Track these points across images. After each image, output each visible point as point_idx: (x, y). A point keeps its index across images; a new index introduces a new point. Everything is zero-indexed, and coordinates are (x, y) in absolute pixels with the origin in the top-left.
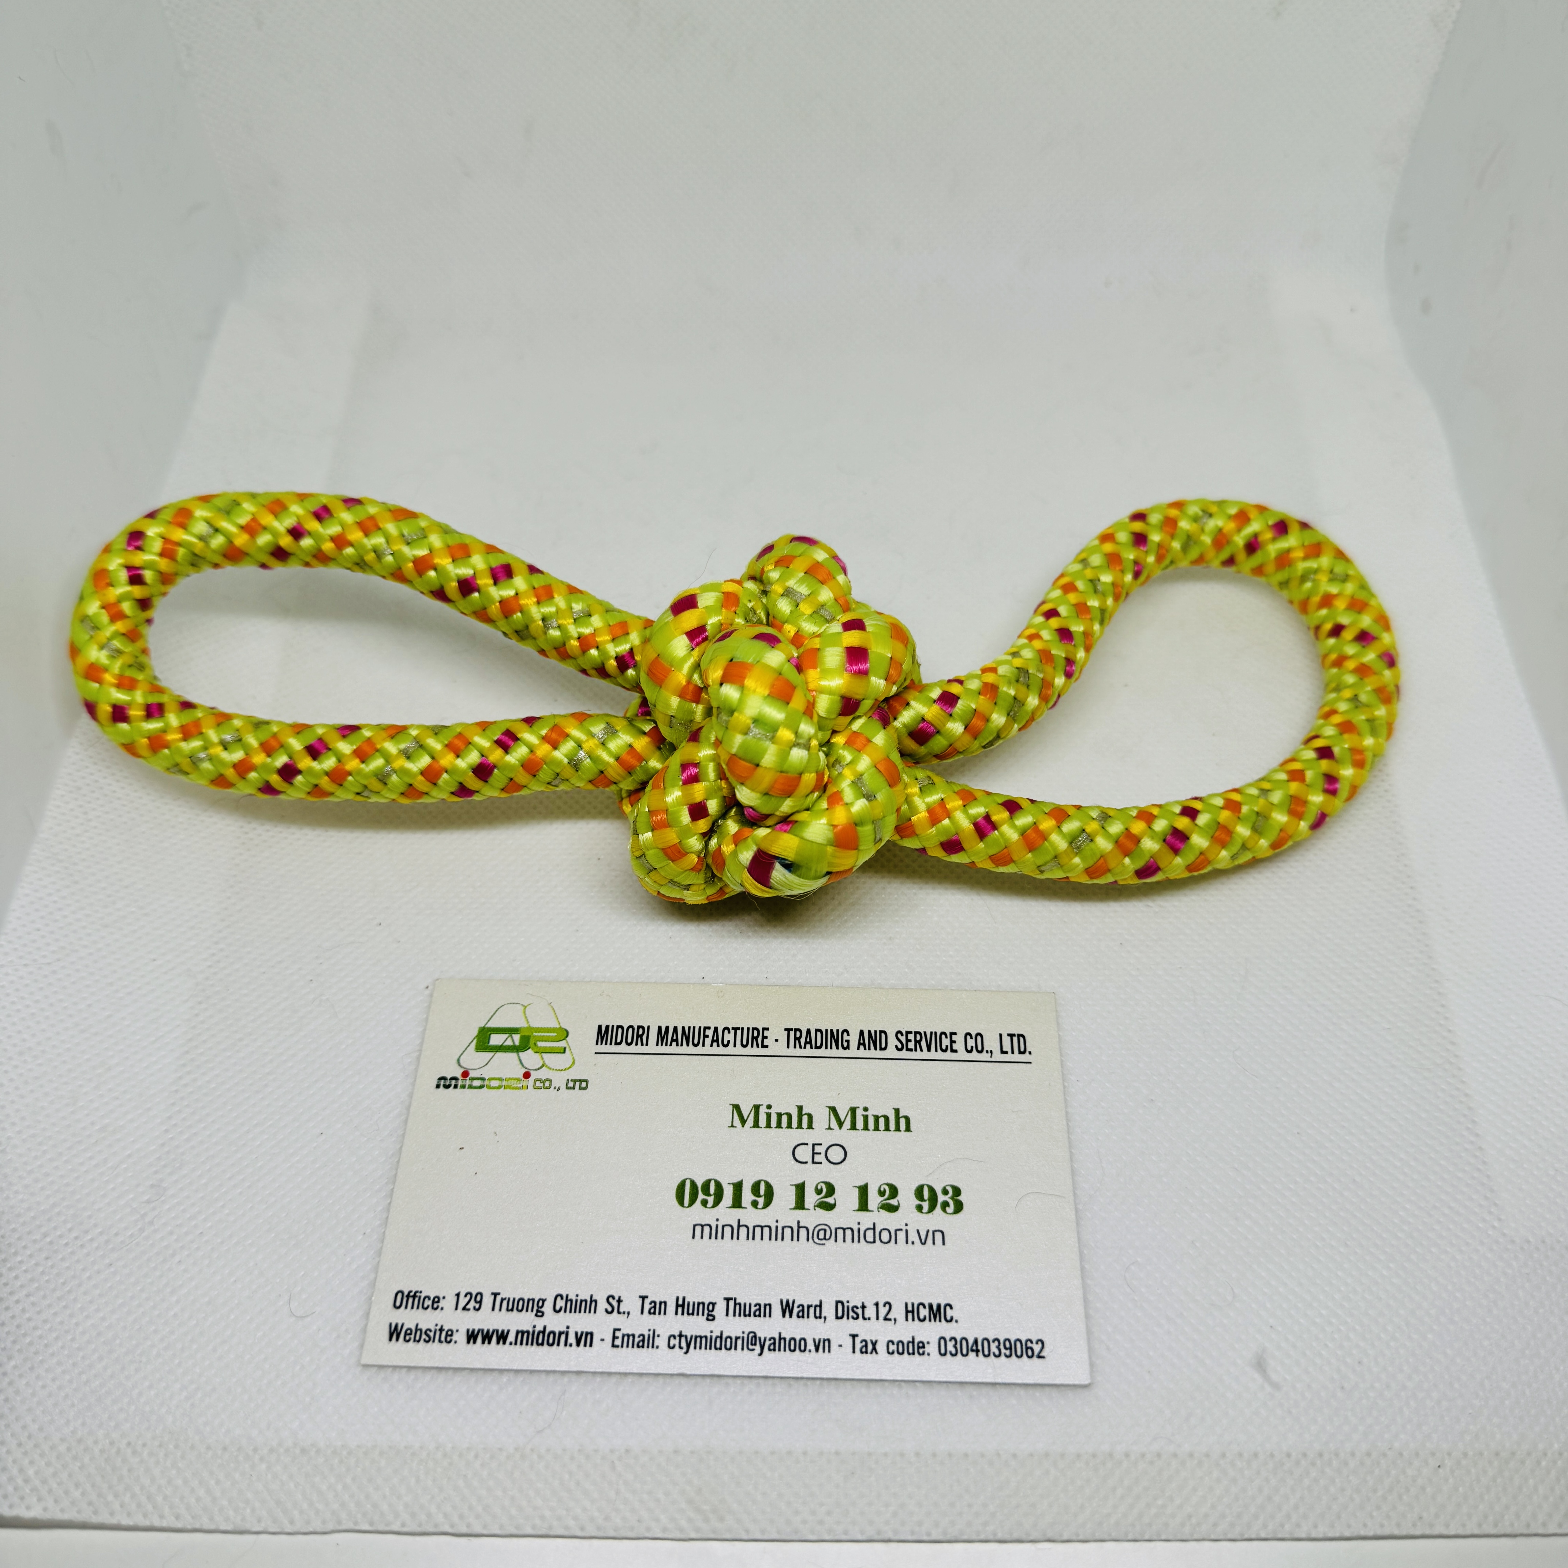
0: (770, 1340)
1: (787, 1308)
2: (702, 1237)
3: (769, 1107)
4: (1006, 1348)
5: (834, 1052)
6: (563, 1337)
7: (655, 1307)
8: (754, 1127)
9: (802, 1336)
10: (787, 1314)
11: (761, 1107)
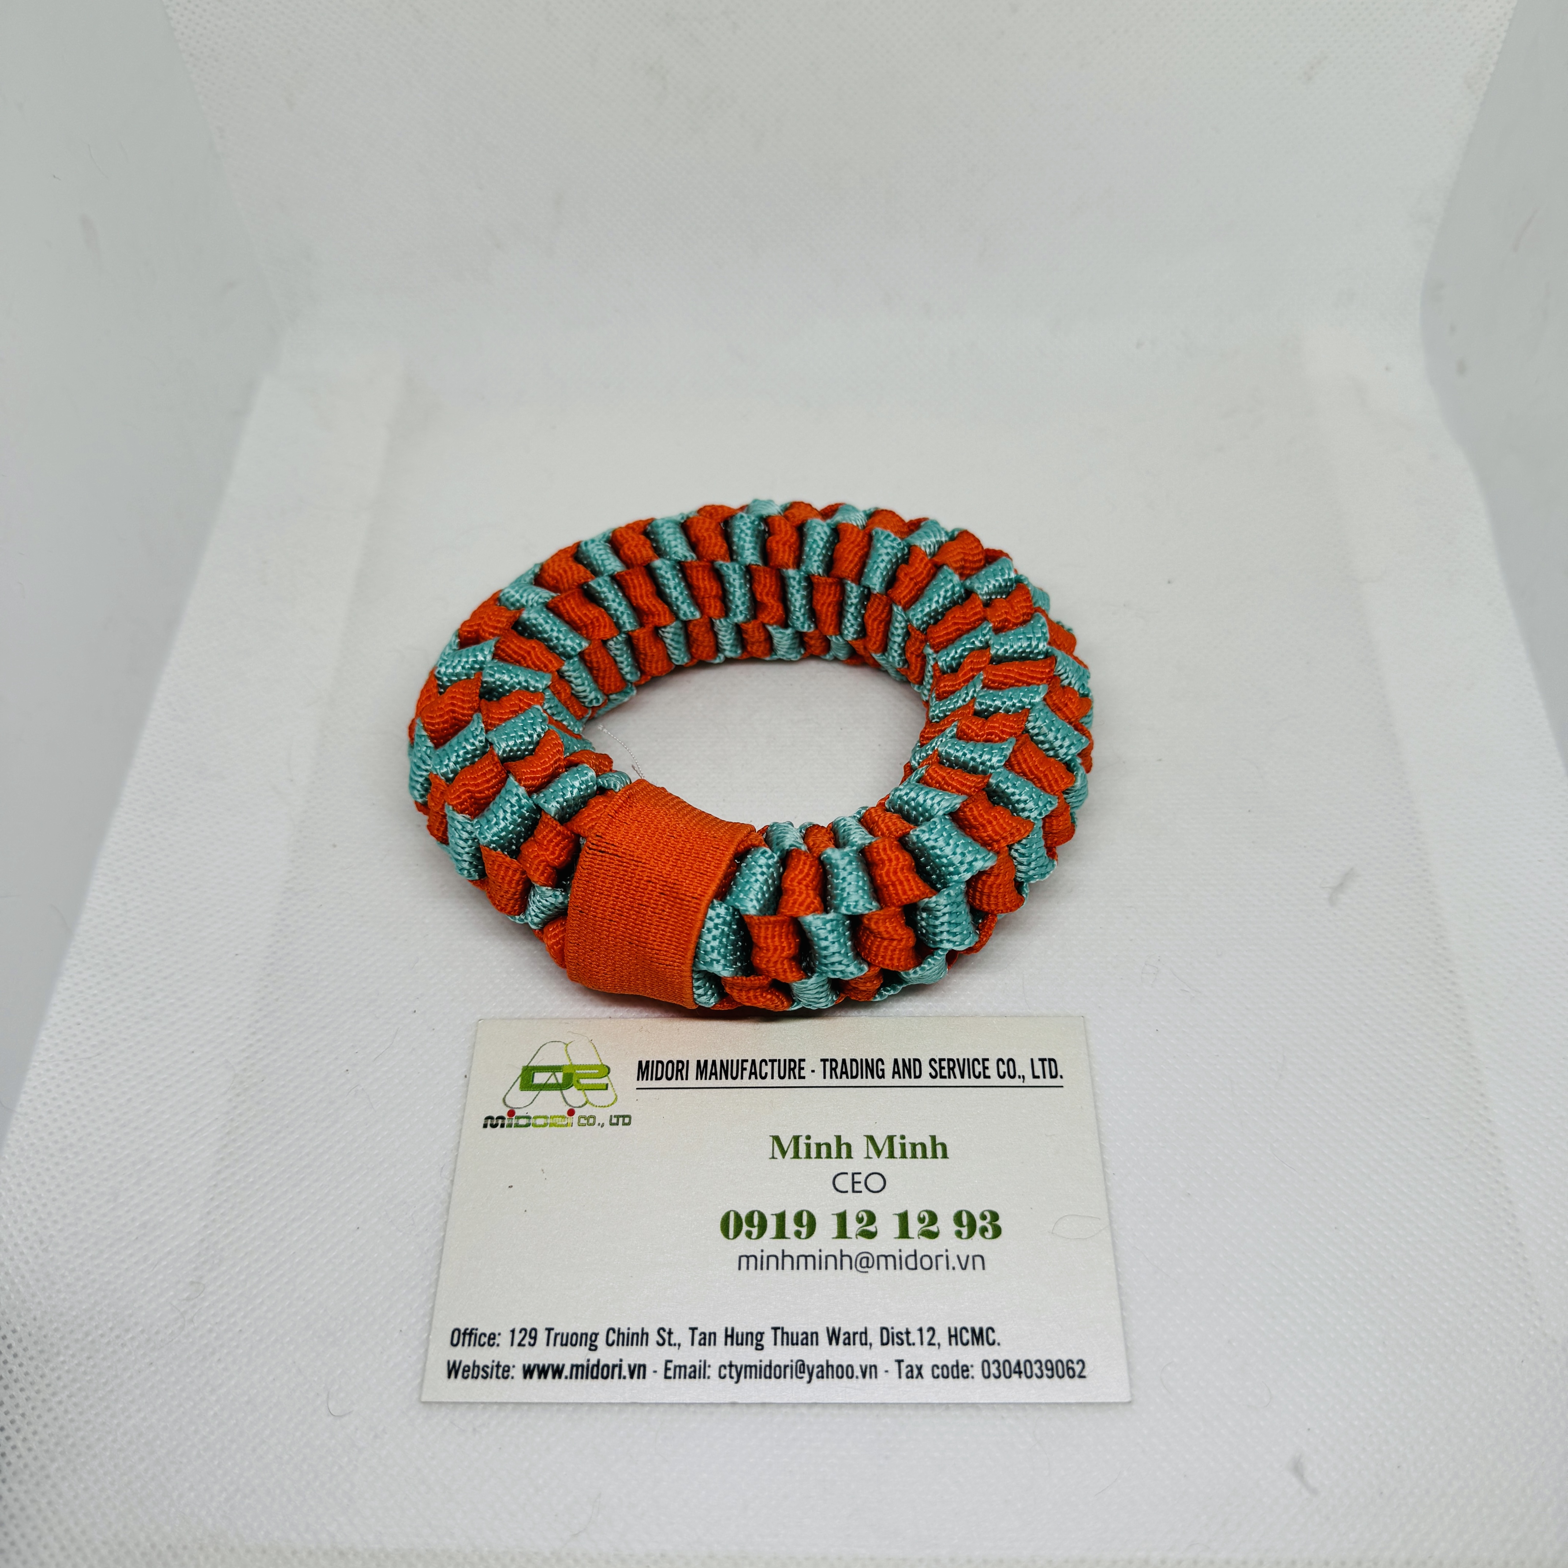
0: (818, 1367)
1: (834, 1336)
2: (748, 1268)
3: (808, 1137)
4: (1048, 1369)
5: (870, 1081)
6: (617, 1370)
7: (705, 1338)
8: (794, 1158)
9: (850, 1363)
10: (834, 1342)
11: (800, 1139)
